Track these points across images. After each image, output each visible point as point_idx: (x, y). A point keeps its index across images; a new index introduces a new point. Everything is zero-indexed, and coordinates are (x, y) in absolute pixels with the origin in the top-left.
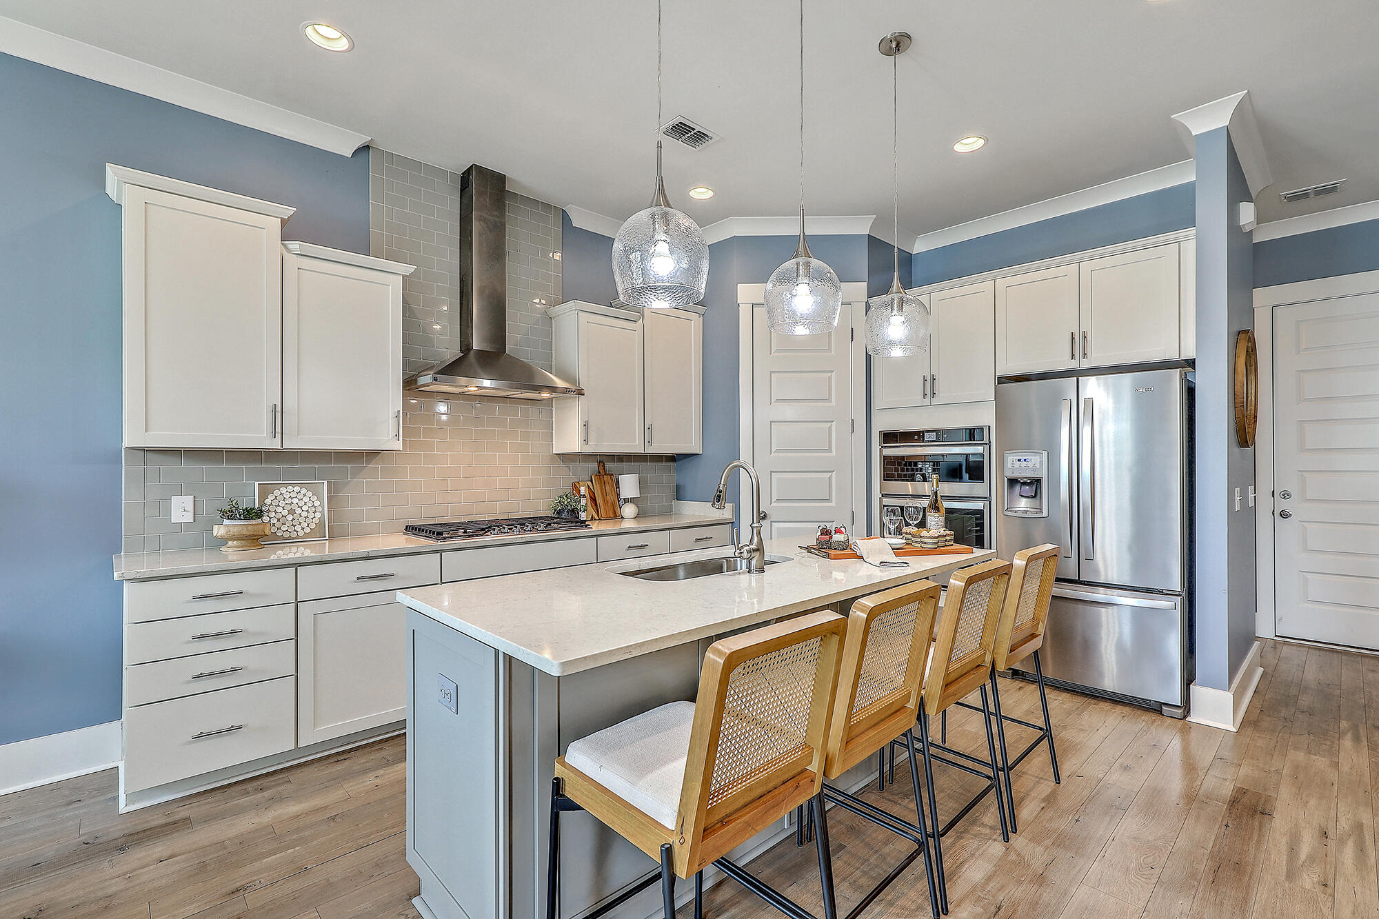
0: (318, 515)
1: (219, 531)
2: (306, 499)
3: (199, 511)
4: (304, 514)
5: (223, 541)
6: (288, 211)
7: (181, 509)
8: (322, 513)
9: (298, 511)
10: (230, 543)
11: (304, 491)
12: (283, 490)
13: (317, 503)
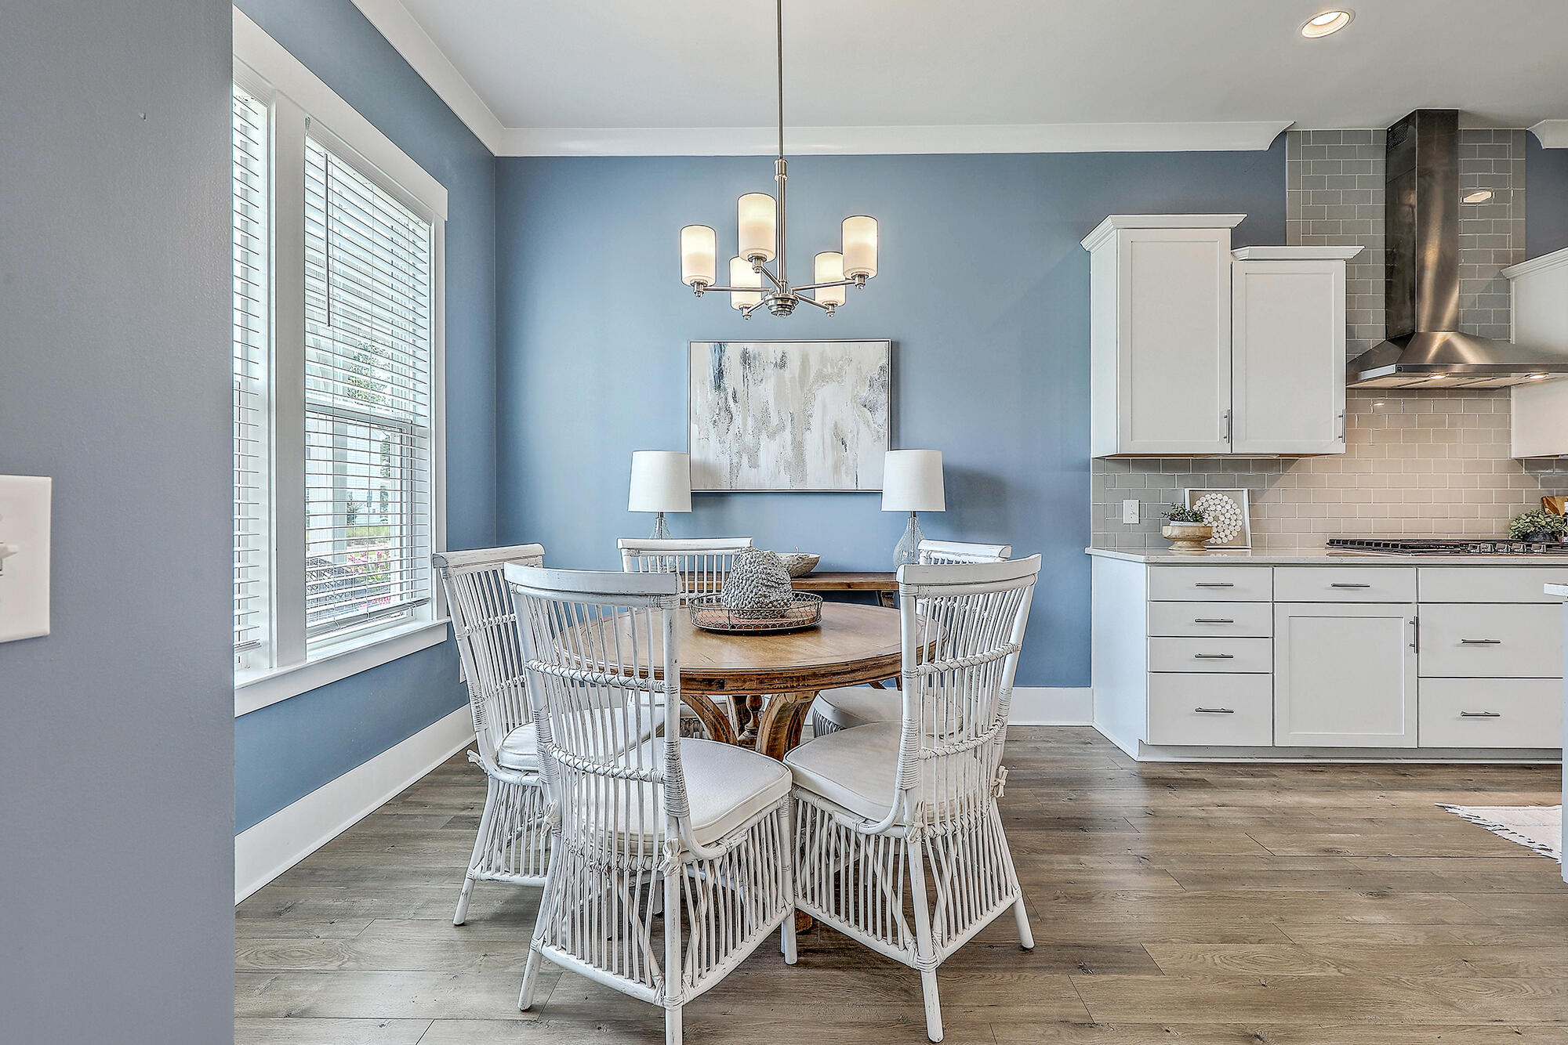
0: (1240, 523)
1: (1167, 531)
2: (1228, 507)
3: (1142, 514)
4: (1227, 521)
5: (1172, 540)
6: (1239, 218)
7: (1130, 511)
8: (1243, 520)
9: (1222, 518)
10: (1179, 543)
11: (1226, 498)
12: (1208, 496)
13: (1238, 511)
